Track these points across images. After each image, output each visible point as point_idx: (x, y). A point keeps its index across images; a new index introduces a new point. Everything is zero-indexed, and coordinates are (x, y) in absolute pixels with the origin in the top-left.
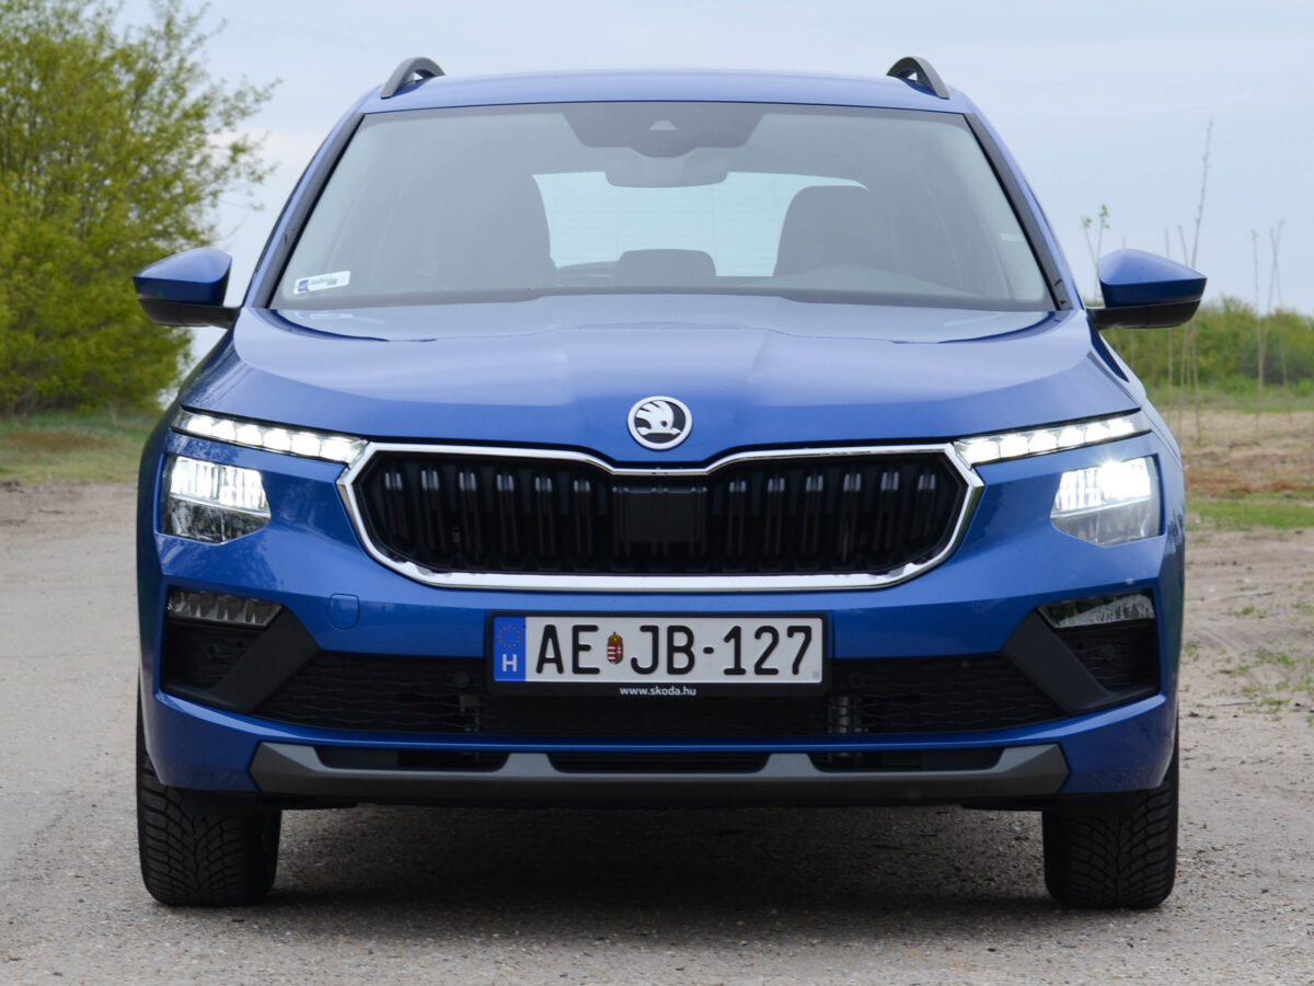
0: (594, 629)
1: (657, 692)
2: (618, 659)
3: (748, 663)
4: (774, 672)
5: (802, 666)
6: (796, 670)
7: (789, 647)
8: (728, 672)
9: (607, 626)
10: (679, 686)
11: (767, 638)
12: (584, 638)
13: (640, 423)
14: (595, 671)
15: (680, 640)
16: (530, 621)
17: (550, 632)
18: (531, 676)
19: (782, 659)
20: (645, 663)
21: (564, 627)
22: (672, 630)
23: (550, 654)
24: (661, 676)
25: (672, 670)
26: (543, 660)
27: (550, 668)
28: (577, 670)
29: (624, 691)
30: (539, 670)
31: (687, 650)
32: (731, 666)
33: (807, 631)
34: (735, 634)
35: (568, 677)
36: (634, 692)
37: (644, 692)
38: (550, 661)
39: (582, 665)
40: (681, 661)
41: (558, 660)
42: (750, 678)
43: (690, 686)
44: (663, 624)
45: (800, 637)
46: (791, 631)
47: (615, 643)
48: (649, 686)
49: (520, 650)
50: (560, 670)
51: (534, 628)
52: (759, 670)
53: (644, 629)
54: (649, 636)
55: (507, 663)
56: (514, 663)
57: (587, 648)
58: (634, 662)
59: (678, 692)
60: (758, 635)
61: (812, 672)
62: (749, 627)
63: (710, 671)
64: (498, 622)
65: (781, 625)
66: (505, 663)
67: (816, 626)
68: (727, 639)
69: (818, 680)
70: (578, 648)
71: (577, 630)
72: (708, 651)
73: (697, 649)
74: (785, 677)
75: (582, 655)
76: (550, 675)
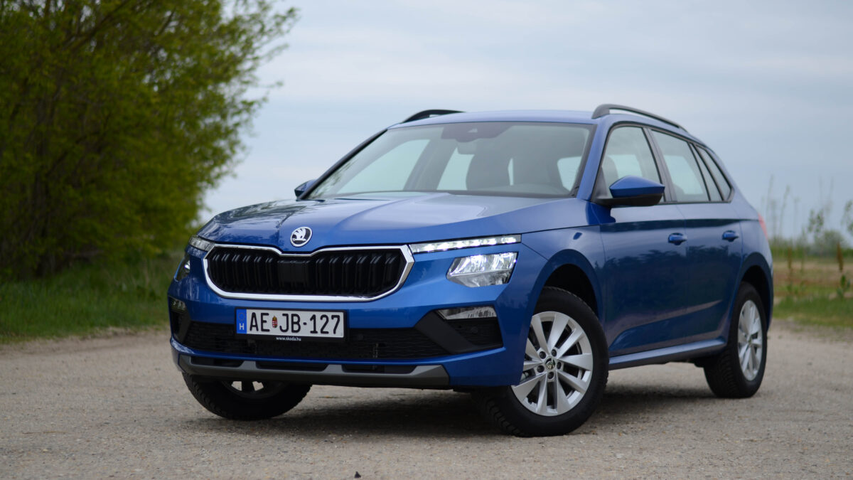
0: (267, 314)
1: (288, 339)
2: (275, 326)
3: (318, 329)
4: (327, 333)
5: (337, 331)
6: (335, 332)
7: (332, 323)
8: (312, 332)
9: (272, 314)
10: (295, 337)
11: (325, 319)
12: (265, 318)
13: (294, 236)
14: (268, 330)
15: (296, 319)
16: (248, 311)
17: (254, 315)
18: (249, 332)
19: (329, 328)
20: (284, 328)
21: (258, 313)
22: (293, 315)
23: (254, 324)
24: (289, 333)
25: (293, 331)
26: (252, 326)
27: (254, 329)
28: (263, 330)
29: (277, 339)
30: (251, 329)
31: (298, 323)
32: (313, 330)
33: (338, 317)
34: (314, 318)
35: (260, 333)
36: (281, 339)
37: (284, 339)
38: (254, 326)
39: (264, 328)
40: (296, 327)
41: (256, 326)
42: (319, 335)
43: (299, 337)
44: (290, 313)
45: (336, 319)
46: (333, 317)
47: (275, 320)
48: (286, 337)
49: (245, 322)
50: (257, 330)
51: (249, 313)
52: (322, 332)
53: (284, 315)
54: (285, 317)
55: (241, 326)
56: (243, 326)
57: (265, 322)
58: (281, 327)
59: (295, 340)
60: (322, 318)
61: (340, 333)
62: (318, 315)
63: (306, 332)
64: (238, 311)
65: (329, 315)
66: (240, 326)
67: (341, 315)
68: (311, 320)
69: (342, 336)
70: (263, 322)
71: (262, 314)
72: (305, 324)
73: (301, 323)
74: (331, 335)
75: (264, 324)
76: (254, 332)
